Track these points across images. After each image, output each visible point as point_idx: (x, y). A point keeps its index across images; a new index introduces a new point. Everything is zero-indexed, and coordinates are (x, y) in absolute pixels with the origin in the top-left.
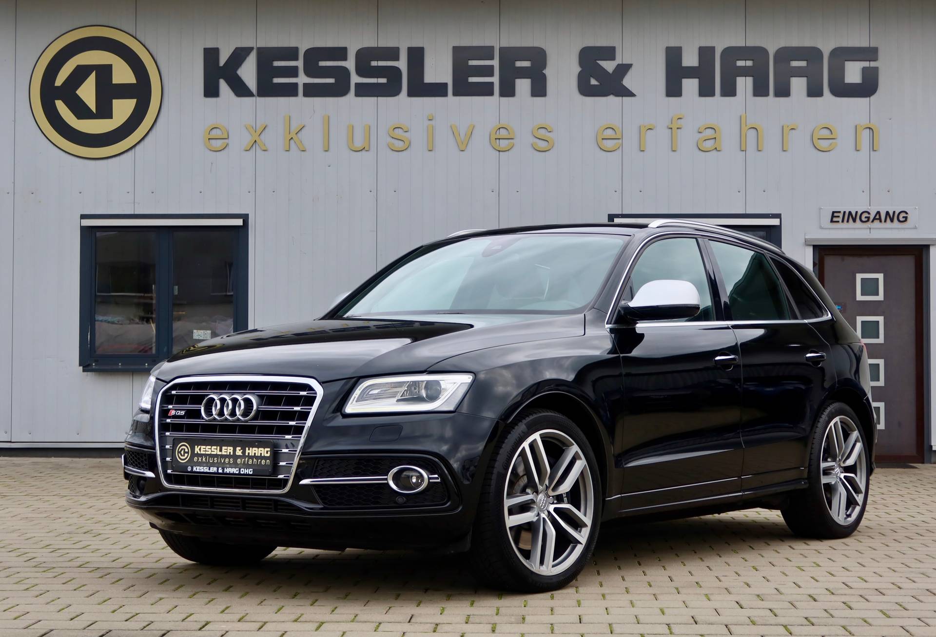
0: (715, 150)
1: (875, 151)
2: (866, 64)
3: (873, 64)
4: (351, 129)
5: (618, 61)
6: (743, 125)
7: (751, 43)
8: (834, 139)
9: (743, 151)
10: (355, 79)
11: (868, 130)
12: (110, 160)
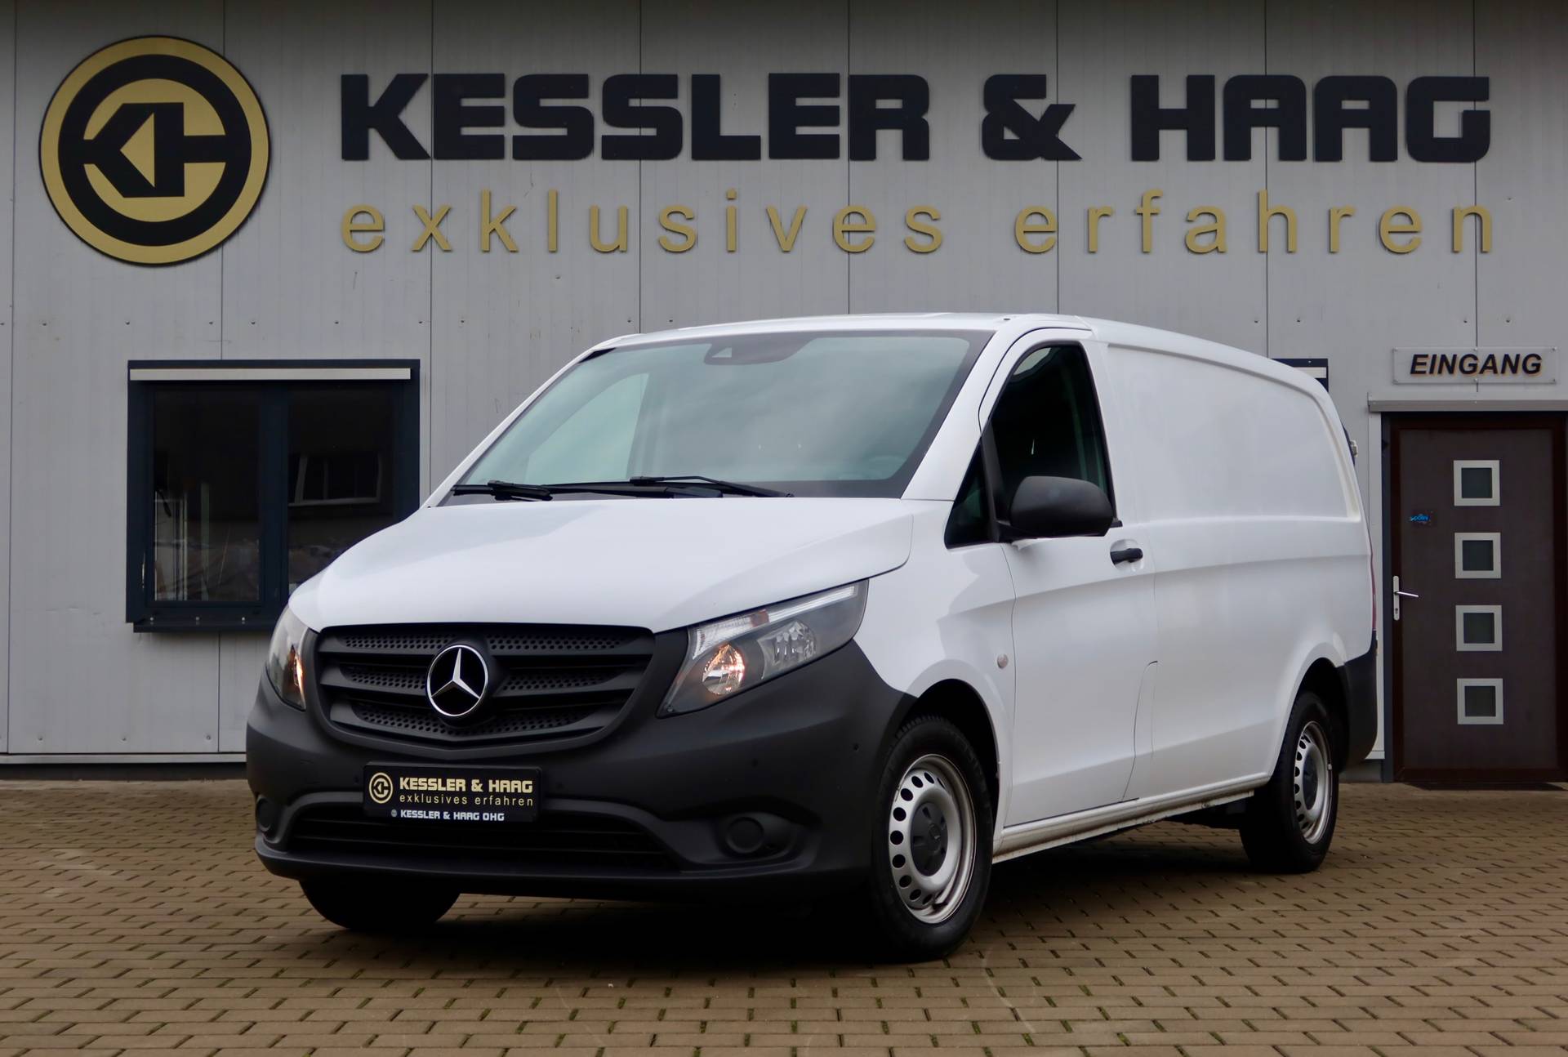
0: (1216, 251)
1: (1485, 252)
2: (1469, 106)
3: (1480, 106)
4: (595, 215)
5: (1051, 99)
6: (1263, 211)
7: (1274, 70)
8: (1415, 232)
9: (1263, 252)
10: (602, 129)
11: (1473, 217)
12: (179, 268)
